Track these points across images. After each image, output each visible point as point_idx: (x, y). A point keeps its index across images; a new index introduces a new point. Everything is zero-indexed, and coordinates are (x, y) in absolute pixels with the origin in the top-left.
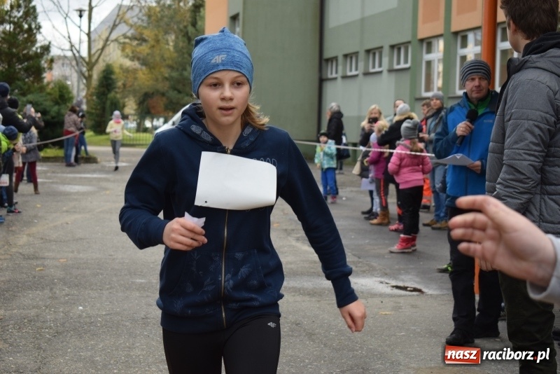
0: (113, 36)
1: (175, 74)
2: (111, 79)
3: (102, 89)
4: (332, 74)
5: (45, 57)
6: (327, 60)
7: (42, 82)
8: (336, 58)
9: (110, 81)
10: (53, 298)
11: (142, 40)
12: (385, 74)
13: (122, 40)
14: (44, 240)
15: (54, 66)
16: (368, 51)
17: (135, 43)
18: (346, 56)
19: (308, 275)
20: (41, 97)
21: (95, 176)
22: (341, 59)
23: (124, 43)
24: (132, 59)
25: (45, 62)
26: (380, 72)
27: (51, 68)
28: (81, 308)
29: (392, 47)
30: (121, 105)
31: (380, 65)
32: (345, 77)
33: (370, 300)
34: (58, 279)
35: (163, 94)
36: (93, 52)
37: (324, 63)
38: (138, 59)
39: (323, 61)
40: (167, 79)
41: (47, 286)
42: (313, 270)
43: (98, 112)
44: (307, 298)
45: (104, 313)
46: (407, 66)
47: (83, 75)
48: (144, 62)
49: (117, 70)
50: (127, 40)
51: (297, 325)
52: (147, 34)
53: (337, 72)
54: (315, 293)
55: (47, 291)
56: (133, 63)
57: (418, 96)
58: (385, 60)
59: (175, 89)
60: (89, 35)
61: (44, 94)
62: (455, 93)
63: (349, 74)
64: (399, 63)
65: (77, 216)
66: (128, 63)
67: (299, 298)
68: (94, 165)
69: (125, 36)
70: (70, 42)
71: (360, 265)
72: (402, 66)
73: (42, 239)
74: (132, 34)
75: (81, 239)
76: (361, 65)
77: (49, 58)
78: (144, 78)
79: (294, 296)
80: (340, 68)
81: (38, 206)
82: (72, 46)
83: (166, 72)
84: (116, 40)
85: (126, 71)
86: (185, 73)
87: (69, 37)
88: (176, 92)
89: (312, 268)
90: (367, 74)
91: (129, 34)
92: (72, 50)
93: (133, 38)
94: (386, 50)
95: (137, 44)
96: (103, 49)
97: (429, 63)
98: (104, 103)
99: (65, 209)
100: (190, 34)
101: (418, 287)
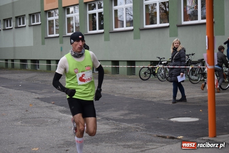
16: (17, 17)
18: (4, 20)
29: (30, 15)
31: (24, 23)
32: (5, 30)
57: (46, 37)
58: (27, 21)
62: (65, 34)
63: (7, 28)
64: (34, 22)
76: (13, 24)
90: (17, 28)
97: (50, 22)
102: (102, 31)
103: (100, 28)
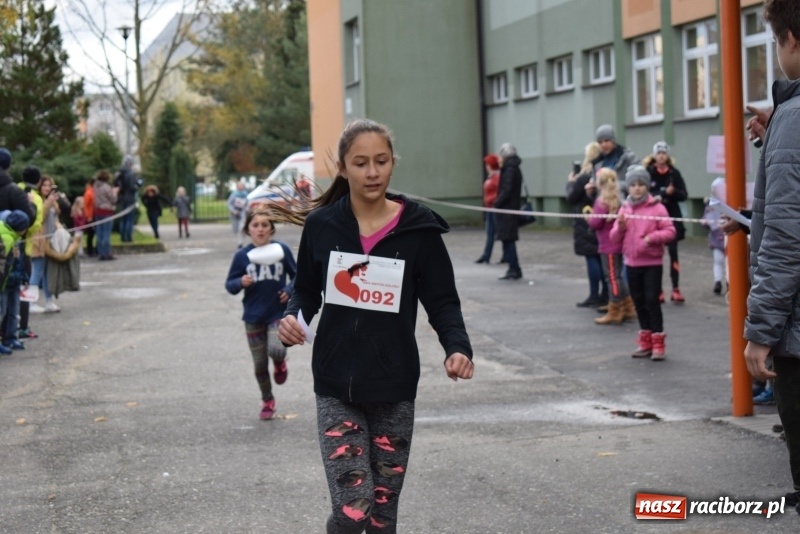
0: (174, 61)
1: (269, 112)
2: (174, 124)
3: (162, 141)
4: (499, 96)
5: (77, 100)
6: (492, 78)
7: (75, 137)
8: (504, 74)
9: (173, 129)
10: (125, 461)
11: (217, 64)
12: (578, 92)
13: (187, 66)
14: (101, 374)
15: (91, 111)
16: (551, 61)
17: (206, 69)
18: (518, 70)
19: (489, 404)
20: (76, 159)
21: (163, 271)
22: (511, 75)
23: (190, 71)
24: (203, 93)
25: (78, 107)
26: (571, 91)
27: (86, 115)
28: (166, 474)
29: (586, 53)
30: (192, 162)
31: (570, 81)
32: (519, 101)
33: (582, 436)
34: (127, 433)
35: (252, 143)
36: (146, 84)
37: (486, 82)
38: (213, 92)
39: (486, 80)
40: (256, 119)
41: (113, 444)
42: (495, 396)
43: (158, 174)
44: (491, 439)
45: (200, 480)
46: (610, 79)
47: (133, 121)
48: (221, 96)
49: (182, 111)
50: (194, 66)
51: (480, 479)
52: (224, 55)
53: (506, 94)
54: (502, 430)
55: (114, 452)
56: (205, 98)
57: (628, 123)
58: (577, 73)
59: (269, 133)
60: (137, 61)
61: (79, 154)
62: (683, 115)
63: (525, 95)
64: (597, 75)
65: (144, 336)
66: (197, 99)
67: (479, 439)
68: (160, 254)
69: (191, 60)
70: (111, 74)
71: (562, 383)
72: (603, 79)
73: (98, 373)
74: (201, 56)
75: (154, 370)
76: (542, 81)
77: (82, 100)
78: (222, 120)
79: (471, 436)
80: (511, 88)
81: (87, 323)
82: (114, 79)
83: (256, 110)
84: (178, 66)
85: (196, 111)
86: (284, 110)
87: (109, 67)
88: (271, 138)
89: (494, 392)
90: (551, 94)
91: (197, 57)
92: (114, 86)
93: (203, 62)
94: (578, 58)
95: (210, 71)
96: (159, 82)
97: (642, 74)
98: (167, 161)
99: (125, 325)
100: (286, 51)
101: (651, 411)
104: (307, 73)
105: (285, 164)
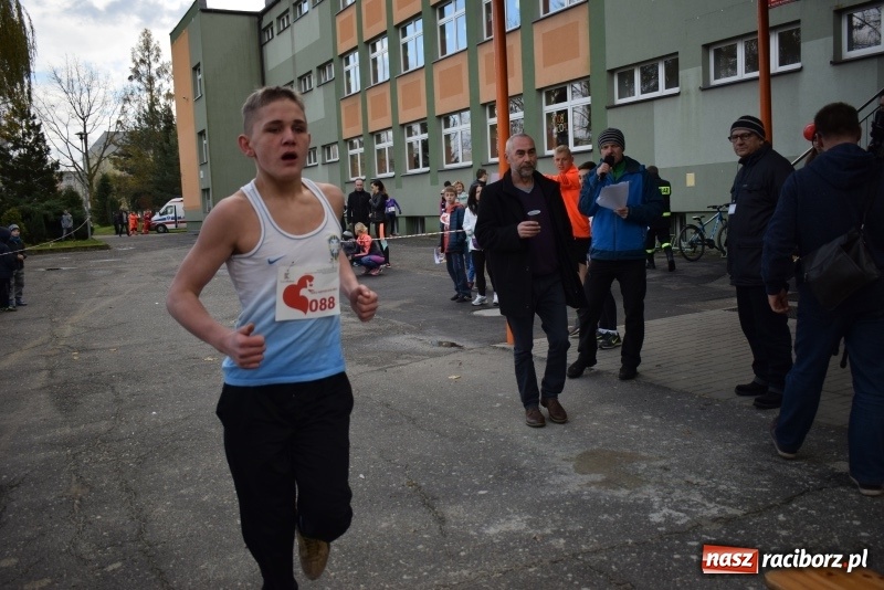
0: (105, 154)
1: (157, 179)
2: (107, 185)
3: (102, 193)
5: (56, 172)
7: (57, 190)
9: (107, 187)
11: (128, 156)
12: (320, 165)
13: (113, 157)
14: (88, 328)
15: (64, 178)
17: (123, 158)
20: (57, 202)
23: (115, 159)
24: (122, 170)
25: (56, 176)
26: (316, 166)
27: (61, 180)
28: (154, 413)
29: (323, 147)
30: (118, 203)
31: (315, 161)
35: (149, 194)
36: (91, 166)
38: (127, 169)
40: (151, 182)
46: (337, 159)
47: (85, 184)
48: (131, 171)
49: (111, 179)
50: (117, 157)
52: (131, 151)
55: (109, 392)
56: (123, 173)
57: (346, 181)
58: (319, 157)
59: (158, 189)
60: (86, 154)
61: (58, 199)
64: (329, 158)
65: (111, 300)
66: (119, 173)
69: (115, 154)
70: (72, 160)
72: (333, 160)
74: (120, 152)
75: (122, 323)
77: (59, 173)
78: (133, 183)
81: (73, 293)
82: (74, 163)
83: (151, 178)
84: (108, 157)
85: (119, 179)
86: (166, 177)
87: (71, 157)
88: (160, 192)
91: (117, 152)
92: (74, 167)
93: (121, 155)
94: (319, 150)
95: (125, 159)
96: (98, 164)
97: (353, 157)
98: (105, 203)
99: (97, 293)
100: (165, 149)
101: (451, 341)
102: (427, 169)
103: (425, 166)
104: (178, 159)
105: (168, 204)
